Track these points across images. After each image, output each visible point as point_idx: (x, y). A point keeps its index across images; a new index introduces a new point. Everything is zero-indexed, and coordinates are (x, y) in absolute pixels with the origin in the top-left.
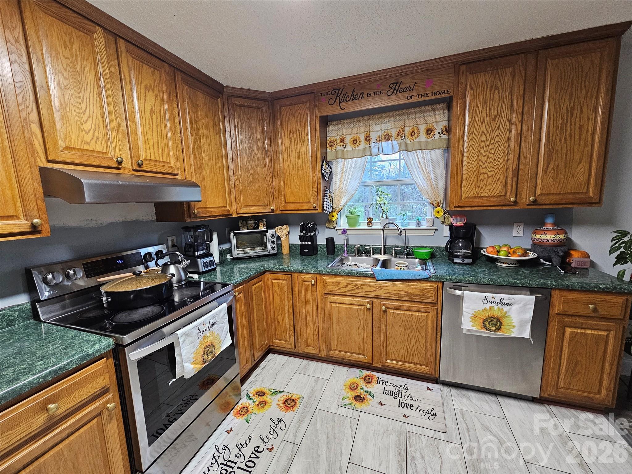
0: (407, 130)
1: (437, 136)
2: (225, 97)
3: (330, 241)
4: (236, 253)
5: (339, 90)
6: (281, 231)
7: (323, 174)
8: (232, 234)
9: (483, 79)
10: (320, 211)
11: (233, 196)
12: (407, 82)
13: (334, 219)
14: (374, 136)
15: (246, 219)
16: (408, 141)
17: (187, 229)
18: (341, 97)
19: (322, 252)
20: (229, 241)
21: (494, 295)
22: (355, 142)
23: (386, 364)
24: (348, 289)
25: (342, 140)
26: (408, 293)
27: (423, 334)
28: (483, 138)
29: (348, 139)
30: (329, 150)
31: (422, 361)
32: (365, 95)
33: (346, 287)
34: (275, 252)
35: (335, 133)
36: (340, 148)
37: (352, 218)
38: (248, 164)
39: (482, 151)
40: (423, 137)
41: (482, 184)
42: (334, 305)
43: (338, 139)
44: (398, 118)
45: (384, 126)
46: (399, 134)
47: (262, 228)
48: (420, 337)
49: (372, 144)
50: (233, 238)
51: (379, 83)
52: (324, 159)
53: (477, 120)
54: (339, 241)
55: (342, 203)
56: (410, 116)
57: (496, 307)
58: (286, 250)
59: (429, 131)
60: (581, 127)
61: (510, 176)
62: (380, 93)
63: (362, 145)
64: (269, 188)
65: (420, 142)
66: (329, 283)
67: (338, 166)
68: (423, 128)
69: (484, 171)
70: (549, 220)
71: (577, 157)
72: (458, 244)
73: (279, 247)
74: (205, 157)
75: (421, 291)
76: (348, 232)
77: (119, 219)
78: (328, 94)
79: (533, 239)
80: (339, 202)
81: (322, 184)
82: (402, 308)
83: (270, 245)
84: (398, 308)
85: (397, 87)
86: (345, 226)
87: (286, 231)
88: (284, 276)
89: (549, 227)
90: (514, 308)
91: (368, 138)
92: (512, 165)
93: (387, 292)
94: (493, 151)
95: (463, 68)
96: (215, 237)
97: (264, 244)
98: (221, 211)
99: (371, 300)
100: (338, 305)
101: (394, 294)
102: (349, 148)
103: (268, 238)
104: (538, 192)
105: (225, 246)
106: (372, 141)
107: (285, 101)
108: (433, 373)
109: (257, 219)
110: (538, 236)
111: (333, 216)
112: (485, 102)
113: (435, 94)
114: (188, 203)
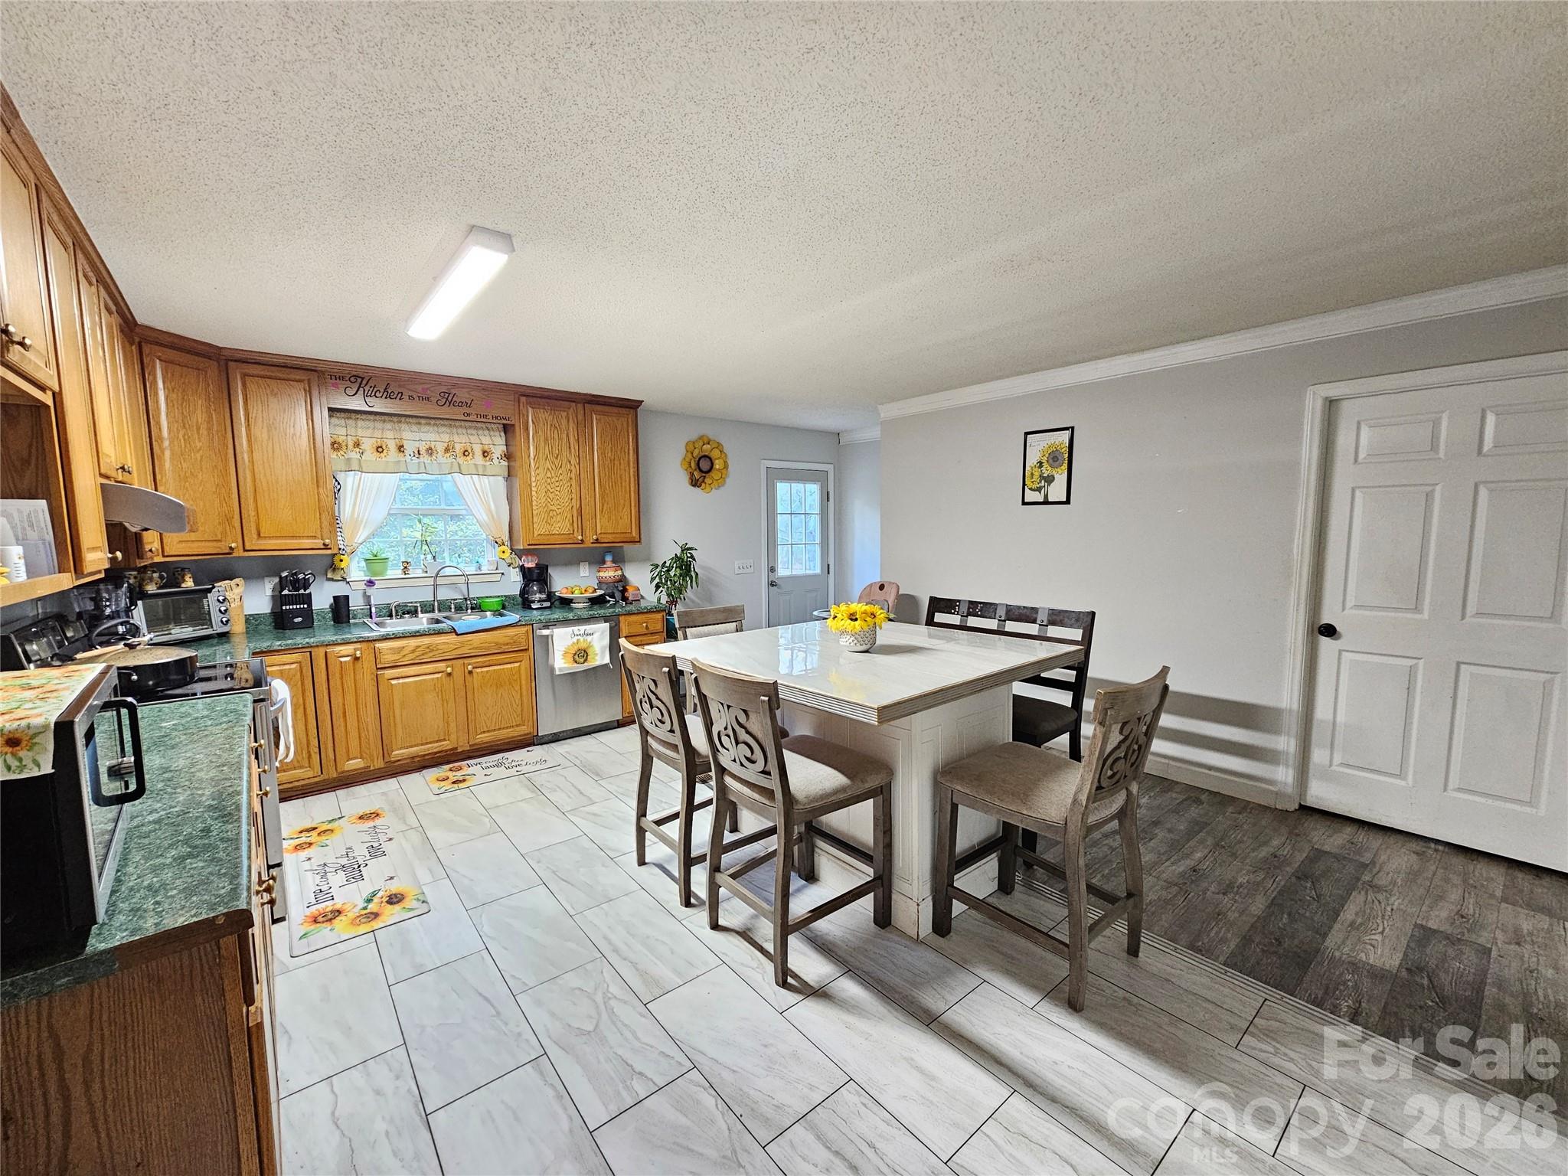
1: (496, 461)
3: (341, 601)
5: (363, 378)
6: (230, 589)
9: (544, 414)
10: (334, 551)
12: (463, 396)
13: (343, 565)
14: (410, 448)
16: (461, 462)
18: (367, 388)
19: (324, 618)
21: (580, 628)
22: (379, 449)
23: (477, 741)
24: (417, 654)
25: (357, 445)
26: (497, 644)
27: (517, 688)
28: (549, 475)
29: (368, 445)
30: (332, 455)
31: (519, 720)
32: (405, 397)
33: (413, 651)
34: (228, 628)
36: (353, 455)
37: (375, 562)
39: (549, 487)
40: (479, 459)
41: (553, 521)
42: (393, 682)
43: (347, 441)
44: (444, 429)
46: (447, 450)
48: (514, 693)
49: (408, 459)
51: (426, 386)
53: (541, 455)
54: (356, 601)
55: (359, 539)
56: (460, 431)
57: (582, 639)
58: (239, 626)
59: (486, 454)
61: (575, 515)
62: (427, 399)
63: (392, 456)
65: (475, 465)
66: (384, 652)
68: (477, 449)
69: (553, 508)
70: (609, 558)
72: (532, 587)
75: (512, 637)
78: (342, 379)
79: (598, 578)
80: (350, 538)
82: (491, 663)
83: (216, 617)
84: (487, 664)
85: (450, 398)
87: (240, 591)
88: (294, 657)
89: (609, 564)
90: (595, 636)
91: (400, 448)
92: (575, 503)
93: (470, 647)
94: (558, 489)
95: (523, 399)
99: (449, 663)
100: (401, 681)
101: (481, 648)
102: (370, 457)
103: (213, 604)
104: (599, 532)
106: (407, 453)
107: (253, 369)
110: (602, 574)
111: (341, 561)
112: (546, 439)
113: (496, 418)
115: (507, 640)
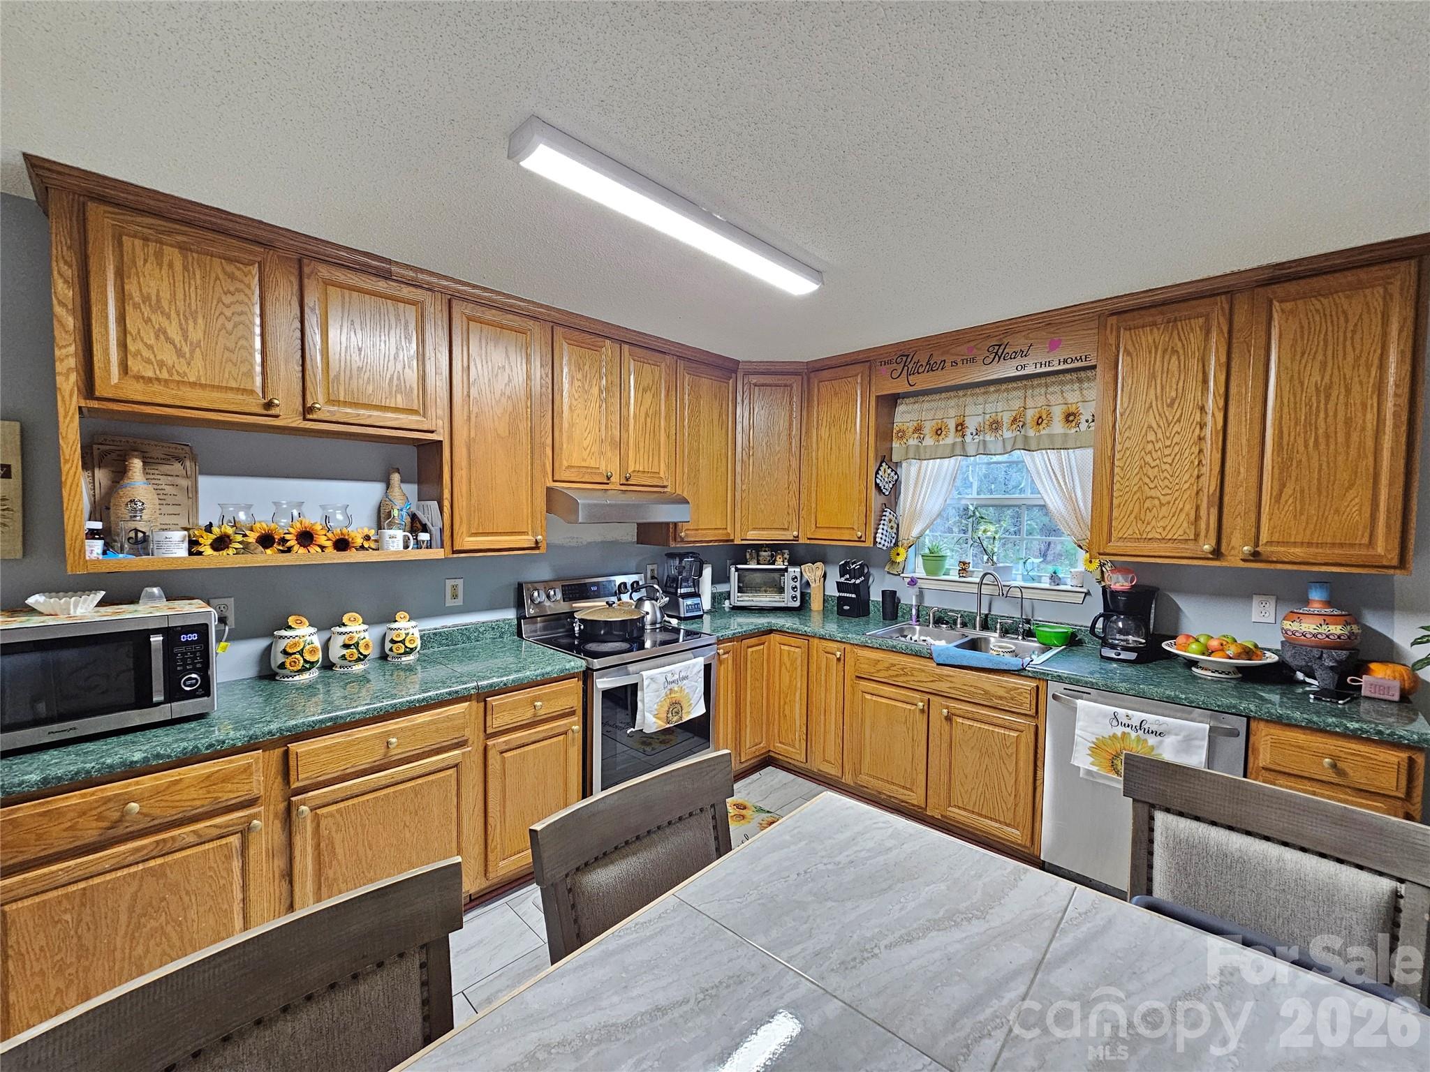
0: (1030, 415)
1: (1083, 426)
2: (740, 375)
3: (890, 598)
4: (738, 599)
5: (908, 356)
6: (812, 572)
7: (877, 485)
8: (733, 569)
9: (1148, 337)
10: (869, 544)
11: (738, 514)
12: (1018, 342)
13: (899, 559)
14: (971, 424)
15: (758, 548)
16: (1031, 433)
17: (671, 556)
18: (910, 366)
19: (875, 611)
20: (727, 579)
21: (1130, 712)
22: (938, 432)
23: (948, 813)
24: (891, 673)
25: (918, 429)
26: (986, 692)
27: (1012, 768)
28: (1151, 437)
29: (928, 428)
30: (895, 445)
31: (1009, 818)
32: (948, 364)
33: (888, 669)
34: (797, 604)
35: (908, 417)
36: (913, 442)
37: (934, 560)
38: (764, 467)
39: (1148, 458)
40: (1058, 427)
41: (1149, 516)
42: (868, 697)
43: (912, 426)
44: (1015, 393)
45: (989, 408)
46: (1015, 420)
47: (779, 565)
48: (1005, 772)
49: (968, 438)
50: (734, 576)
51: (972, 344)
52: (885, 459)
53: (1138, 405)
54: (908, 598)
55: (915, 533)
56: (1037, 391)
57: (1133, 735)
58: (816, 604)
59: (1070, 417)
60: (1348, 422)
61: (1204, 506)
62: (973, 360)
63: (951, 438)
64: (794, 502)
65: (1051, 436)
66: (862, 660)
67: (910, 471)
68: (1058, 412)
69: (1153, 493)
70: (1316, 595)
71: (1344, 476)
72: (1116, 622)
73: (805, 598)
74: (703, 462)
75: (1009, 690)
76: (920, 583)
78: (890, 362)
79: (1285, 632)
80: (910, 530)
81: (876, 501)
82: (976, 716)
83: (789, 593)
84: (970, 715)
85: (1001, 351)
86: (920, 572)
87: (820, 573)
88: (799, 642)
89: (1316, 607)
90: (1169, 740)
91: (961, 427)
93: (952, 685)
94: (1169, 460)
96: (707, 572)
97: (781, 590)
98: (720, 535)
99: (927, 697)
100: (874, 698)
101: (965, 691)
102: (929, 441)
103: (788, 582)
104: (1264, 537)
105: (722, 588)
106: (968, 432)
107: (825, 374)
108: (1028, 844)
109: (776, 548)
111: (898, 554)
112: (1153, 376)
113: (1065, 361)
114: (675, 524)
115: (1002, 692)
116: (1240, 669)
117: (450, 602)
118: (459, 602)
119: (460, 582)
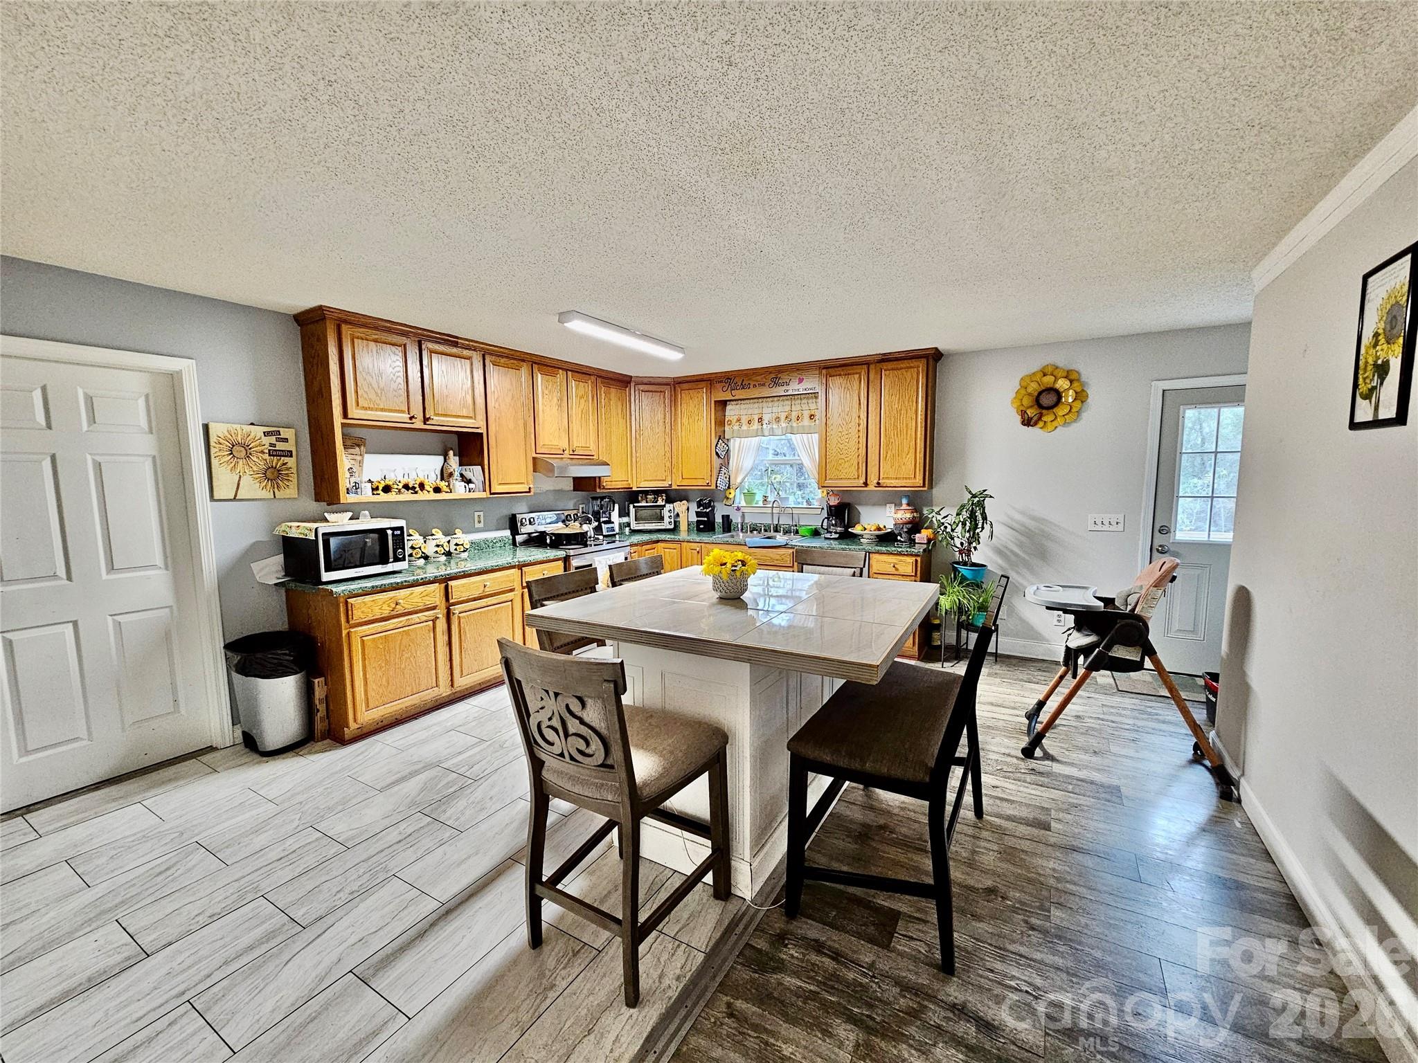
0: (794, 415)
1: (816, 422)
2: (632, 384)
3: (726, 519)
4: (634, 526)
5: (731, 379)
6: (680, 507)
7: (717, 453)
8: (631, 506)
10: (713, 487)
11: (634, 472)
12: (785, 378)
13: (731, 496)
14: (766, 418)
15: (646, 493)
16: (795, 425)
17: (594, 498)
18: (732, 385)
19: (718, 528)
20: (628, 515)
22: (749, 422)
25: (739, 420)
26: (771, 558)
28: (840, 429)
29: (744, 420)
30: (727, 428)
32: (751, 385)
34: (672, 527)
35: (732, 413)
36: (736, 427)
37: (750, 495)
39: (839, 439)
40: (806, 422)
41: (840, 467)
43: (735, 419)
44: (785, 403)
45: (775, 410)
46: (787, 417)
47: (660, 502)
49: (765, 426)
50: (632, 510)
51: (763, 376)
52: (721, 437)
54: (736, 519)
55: (739, 480)
56: (797, 402)
58: (683, 526)
59: (812, 417)
60: (907, 425)
61: (861, 462)
62: (764, 385)
63: (756, 426)
64: (668, 464)
65: (803, 426)
67: (735, 444)
68: (806, 414)
70: (904, 501)
71: (906, 449)
72: (831, 521)
73: (677, 524)
74: (614, 439)
76: (743, 510)
77: (552, 488)
78: (721, 382)
79: (893, 519)
80: (736, 478)
81: (717, 462)
83: (667, 520)
85: (777, 381)
86: (743, 503)
87: (686, 507)
88: (674, 546)
89: (904, 506)
91: (760, 420)
92: (862, 452)
94: (847, 440)
95: (824, 371)
96: (617, 506)
97: (662, 519)
98: (624, 485)
102: (745, 427)
103: (666, 513)
104: (882, 476)
105: (625, 520)
106: (764, 423)
107: (685, 386)
109: (657, 493)
111: (730, 493)
113: (806, 389)
114: (600, 478)
115: (778, 557)
116: (878, 536)
117: (477, 525)
118: (481, 525)
119: (481, 513)
